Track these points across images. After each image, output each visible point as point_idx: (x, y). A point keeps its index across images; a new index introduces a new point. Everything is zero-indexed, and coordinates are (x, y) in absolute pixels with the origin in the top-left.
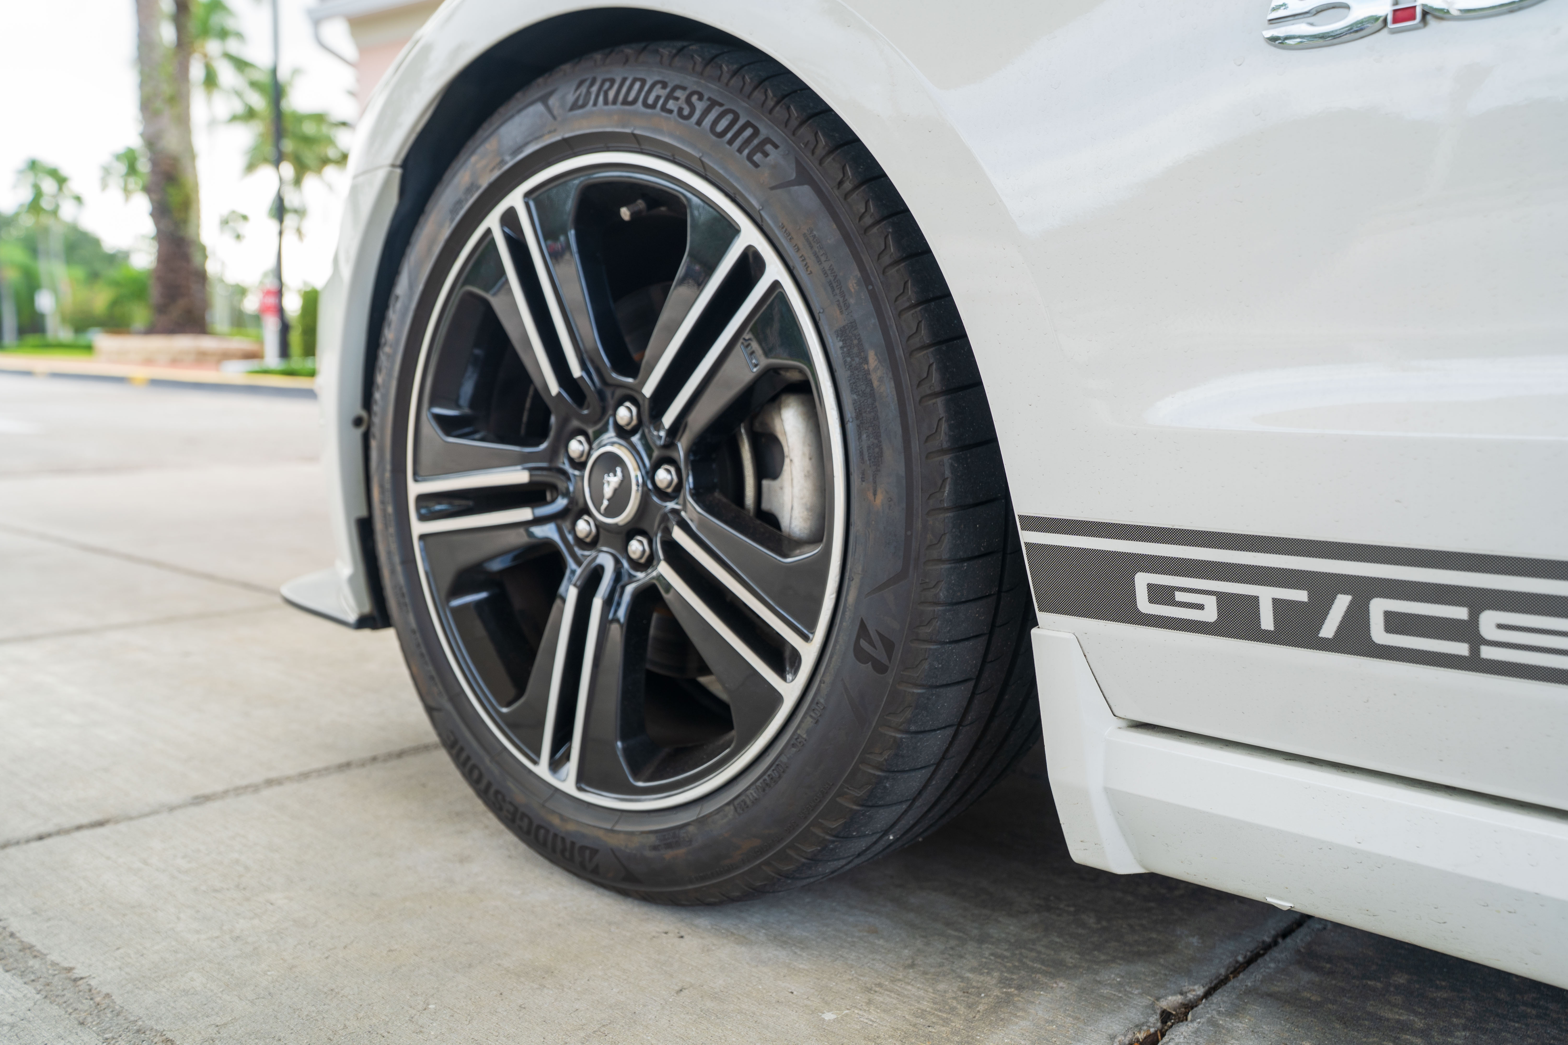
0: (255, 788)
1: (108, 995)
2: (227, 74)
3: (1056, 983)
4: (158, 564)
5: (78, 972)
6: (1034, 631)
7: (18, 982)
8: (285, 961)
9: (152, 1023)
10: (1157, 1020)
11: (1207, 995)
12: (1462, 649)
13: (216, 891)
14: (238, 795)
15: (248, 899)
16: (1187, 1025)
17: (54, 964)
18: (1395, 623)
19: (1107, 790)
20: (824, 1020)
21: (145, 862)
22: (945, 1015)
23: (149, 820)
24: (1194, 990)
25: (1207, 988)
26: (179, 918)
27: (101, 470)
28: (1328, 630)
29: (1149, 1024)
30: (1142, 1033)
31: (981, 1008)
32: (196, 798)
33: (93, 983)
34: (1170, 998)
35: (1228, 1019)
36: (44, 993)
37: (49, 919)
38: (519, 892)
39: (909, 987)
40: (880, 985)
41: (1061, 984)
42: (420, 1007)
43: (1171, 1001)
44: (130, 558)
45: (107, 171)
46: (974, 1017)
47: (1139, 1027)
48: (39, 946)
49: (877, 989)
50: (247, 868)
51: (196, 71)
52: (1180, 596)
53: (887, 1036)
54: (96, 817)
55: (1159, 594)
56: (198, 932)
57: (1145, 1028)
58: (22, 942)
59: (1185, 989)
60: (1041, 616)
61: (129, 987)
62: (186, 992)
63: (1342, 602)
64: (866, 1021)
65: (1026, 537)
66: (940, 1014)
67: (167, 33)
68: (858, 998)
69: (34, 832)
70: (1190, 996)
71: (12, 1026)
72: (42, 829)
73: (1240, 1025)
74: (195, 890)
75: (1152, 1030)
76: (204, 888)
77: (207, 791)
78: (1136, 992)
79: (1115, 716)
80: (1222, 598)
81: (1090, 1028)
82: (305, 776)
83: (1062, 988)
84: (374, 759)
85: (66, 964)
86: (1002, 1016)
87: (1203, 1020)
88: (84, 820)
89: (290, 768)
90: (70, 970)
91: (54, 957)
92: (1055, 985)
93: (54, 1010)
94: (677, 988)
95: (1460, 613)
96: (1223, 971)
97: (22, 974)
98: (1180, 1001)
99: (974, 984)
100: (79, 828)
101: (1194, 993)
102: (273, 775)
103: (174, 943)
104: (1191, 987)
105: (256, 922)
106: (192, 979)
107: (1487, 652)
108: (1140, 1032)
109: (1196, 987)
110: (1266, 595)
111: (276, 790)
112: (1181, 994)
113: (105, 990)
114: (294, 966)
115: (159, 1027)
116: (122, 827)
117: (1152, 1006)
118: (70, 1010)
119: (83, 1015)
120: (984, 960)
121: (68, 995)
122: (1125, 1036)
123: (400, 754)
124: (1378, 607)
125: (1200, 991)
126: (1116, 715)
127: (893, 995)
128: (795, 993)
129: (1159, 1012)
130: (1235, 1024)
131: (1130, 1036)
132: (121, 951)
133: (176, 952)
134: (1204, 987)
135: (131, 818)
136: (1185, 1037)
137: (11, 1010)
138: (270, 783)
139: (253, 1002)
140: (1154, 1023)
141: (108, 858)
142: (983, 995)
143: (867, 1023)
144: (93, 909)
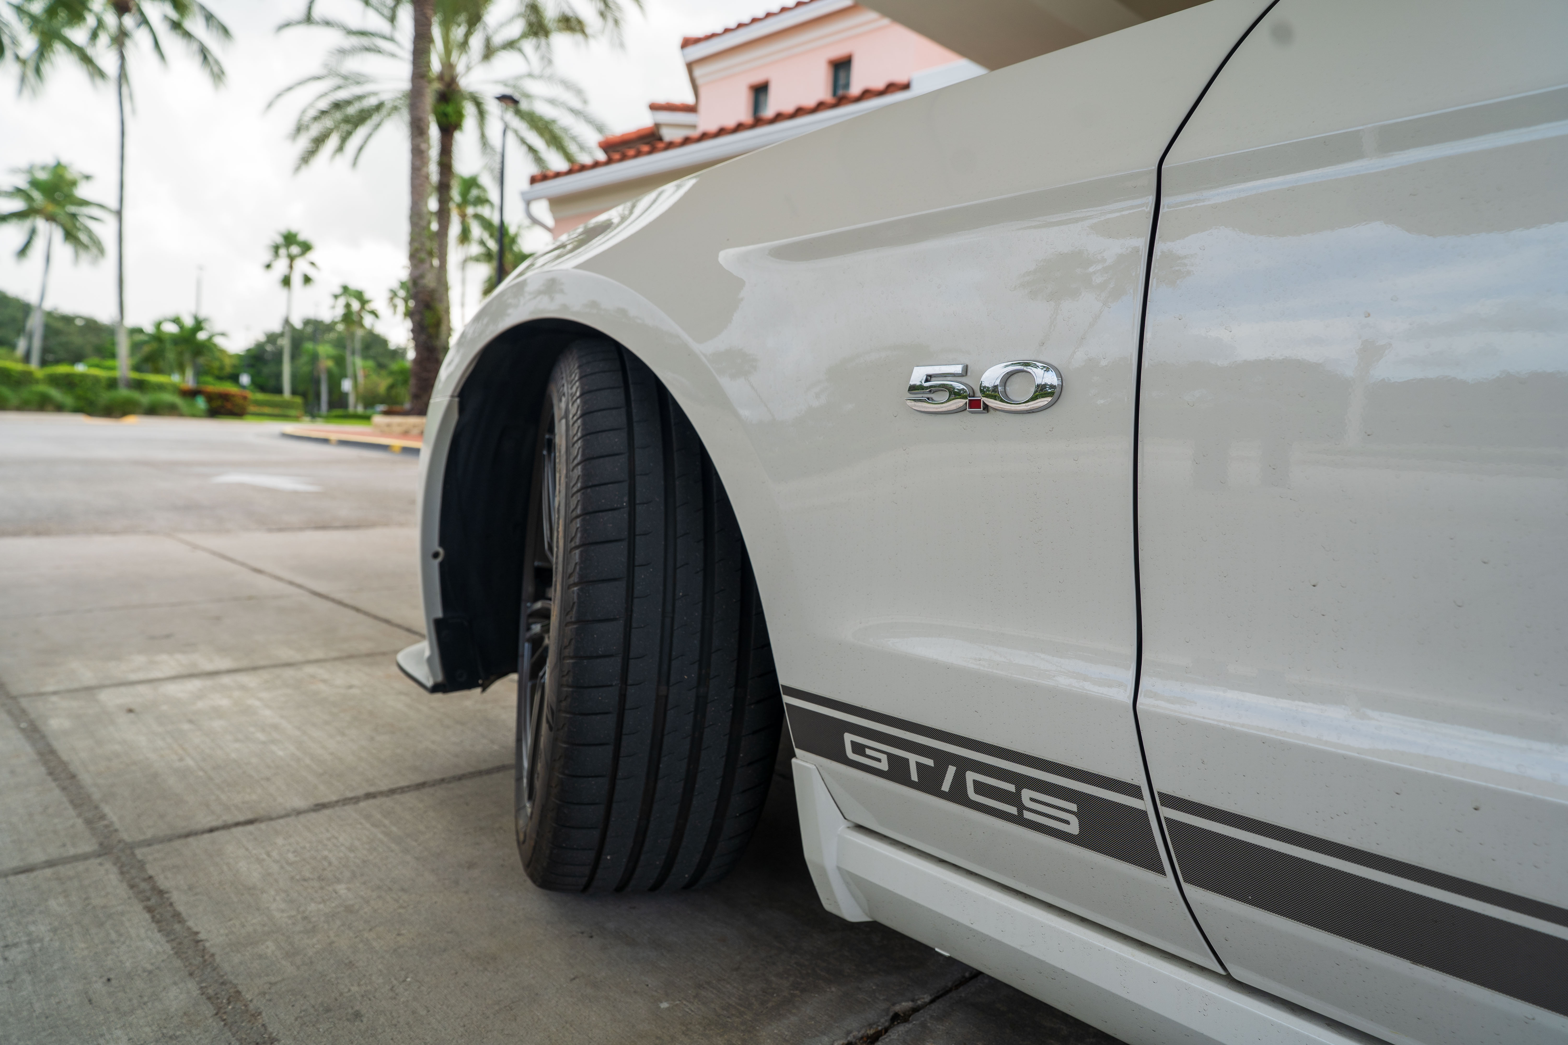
0: (356, 800)
1: (213, 955)
2: (476, 231)
3: (830, 988)
4: (357, 610)
5: (201, 936)
6: (794, 760)
7: (163, 940)
8: (329, 937)
9: (231, 978)
10: (886, 1021)
11: (932, 1001)
12: (1013, 810)
13: (305, 880)
14: (344, 805)
15: (322, 888)
16: (905, 1026)
17: (189, 928)
18: (980, 788)
19: (839, 869)
20: (660, 1007)
21: (268, 854)
22: (742, 1009)
23: (281, 821)
24: (923, 998)
25: (933, 997)
26: (275, 900)
27: (346, 527)
28: (946, 787)
29: (879, 1024)
30: (872, 1030)
31: (770, 1005)
32: (317, 805)
33: (207, 944)
34: (903, 1004)
35: (935, 1022)
36: (175, 950)
37: (196, 894)
38: (498, 894)
39: (728, 986)
40: (709, 983)
41: (833, 989)
42: (401, 980)
43: (905, 1005)
44: (340, 603)
45: (394, 294)
46: (762, 1012)
47: (870, 1026)
48: (184, 914)
49: (706, 986)
50: (330, 864)
51: (455, 229)
52: (868, 751)
53: (697, 1023)
54: (250, 816)
55: (859, 749)
56: (283, 911)
57: (875, 1026)
58: (175, 910)
59: (916, 997)
60: (797, 751)
61: (228, 950)
62: (260, 957)
63: (951, 770)
64: (687, 1010)
65: (787, 699)
66: (740, 1008)
67: (433, 204)
68: (690, 992)
69: (208, 826)
70: (919, 1002)
71: (150, 972)
72: (215, 824)
73: (941, 1027)
74: (292, 878)
75: (880, 1028)
76: (298, 877)
77: (325, 800)
78: (882, 998)
79: (845, 818)
80: (890, 756)
81: (836, 1025)
82: (392, 792)
83: (832, 992)
84: (443, 780)
85: (195, 929)
86: (781, 1012)
87: (917, 1022)
88: (241, 818)
89: (384, 786)
90: (197, 933)
91: (190, 923)
92: (828, 990)
93: (178, 963)
94: (572, 977)
95: (1011, 788)
96: (950, 984)
97: (168, 935)
98: (911, 1006)
99: (774, 986)
100: (237, 824)
101: (923, 1000)
102: (372, 790)
103: (265, 919)
104: (922, 996)
105: (321, 906)
106: (267, 947)
107: (1027, 815)
108: (870, 1029)
109: (925, 996)
110: (913, 759)
111: (371, 802)
112: (913, 1001)
113: (212, 950)
114: (333, 942)
115: (235, 982)
116: (263, 826)
117: (887, 1011)
118: (187, 964)
119: (194, 968)
120: (789, 967)
121: (190, 952)
122: (859, 1032)
123: (460, 778)
124: (971, 777)
125: (927, 998)
126: (847, 818)
127: (714, 991)
128: (650, 986)
129: (891, 1014)
130: (938, 1026)
131: (863, 1032)
132: (231, 922)
133: (264, 925)
134: (931, 996)
135: (271, 819)
136: (899, 1035)
137: (153, 961)
138: (369, 796)
139: (298, 968)
140: (884, 1021)
141: (247, 849)
142: (775, 995)
143: (687, 1012)
144: (224, 889)
